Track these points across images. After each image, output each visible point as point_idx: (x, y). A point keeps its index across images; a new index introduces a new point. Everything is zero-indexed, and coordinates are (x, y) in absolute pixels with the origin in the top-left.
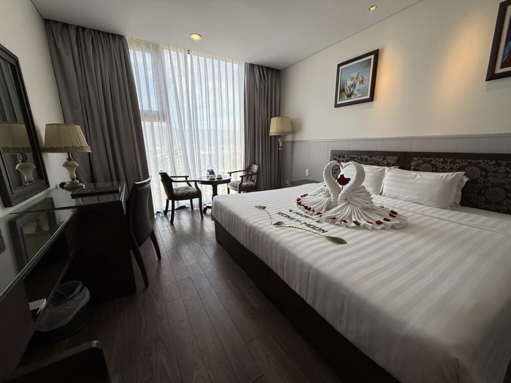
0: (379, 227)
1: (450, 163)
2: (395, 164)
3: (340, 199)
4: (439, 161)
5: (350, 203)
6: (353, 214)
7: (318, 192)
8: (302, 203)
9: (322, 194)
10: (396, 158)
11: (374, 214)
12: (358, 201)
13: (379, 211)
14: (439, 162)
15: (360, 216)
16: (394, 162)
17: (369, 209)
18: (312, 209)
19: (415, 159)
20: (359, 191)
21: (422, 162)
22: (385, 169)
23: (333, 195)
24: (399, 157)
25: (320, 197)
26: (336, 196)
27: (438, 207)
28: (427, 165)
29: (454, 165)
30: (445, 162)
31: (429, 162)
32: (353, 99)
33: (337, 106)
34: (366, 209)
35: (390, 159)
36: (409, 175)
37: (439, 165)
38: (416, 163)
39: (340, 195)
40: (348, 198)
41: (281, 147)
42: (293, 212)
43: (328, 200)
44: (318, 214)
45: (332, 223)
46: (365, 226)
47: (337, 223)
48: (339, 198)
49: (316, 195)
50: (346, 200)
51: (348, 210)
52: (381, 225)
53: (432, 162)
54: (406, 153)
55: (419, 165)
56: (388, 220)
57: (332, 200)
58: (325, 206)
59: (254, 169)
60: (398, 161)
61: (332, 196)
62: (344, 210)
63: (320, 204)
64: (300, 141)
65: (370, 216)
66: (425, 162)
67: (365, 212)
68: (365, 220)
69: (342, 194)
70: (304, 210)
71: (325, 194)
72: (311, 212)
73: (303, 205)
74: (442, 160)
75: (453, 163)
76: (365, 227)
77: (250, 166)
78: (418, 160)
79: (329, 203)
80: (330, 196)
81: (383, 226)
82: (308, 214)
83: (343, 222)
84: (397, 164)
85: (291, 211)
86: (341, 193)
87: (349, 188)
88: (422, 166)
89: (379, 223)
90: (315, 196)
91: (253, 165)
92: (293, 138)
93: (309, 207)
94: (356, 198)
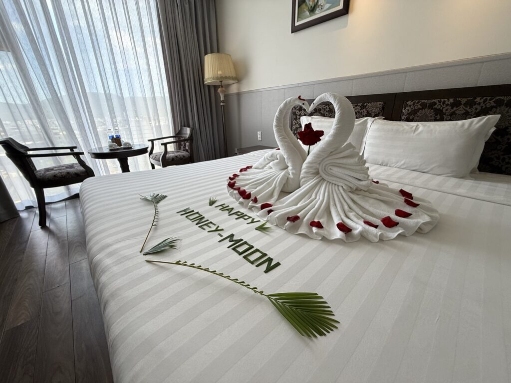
0: (393, 234)
1: (466, 104)
2: (379, 113)
3: (306, 173)
4: (446, 103)
5: (323, 180)
6: (332, 203)
7: (267, 162)
8: (237, 185)
9: (274, 165)
10: (380, 104)
11: (372, 201)
12: (340, 175)
13: (380, 194)
14: (447, 105)
15: (346, 207)
16: (377, 111)
17: (361, 190)
18: (253, 197)
19: (409, 103)
20: (342, 155)
21: (420, 107)
22: (366, 120)
23: (293, 166)
24: (385, 103)
25: (271, 170)
26: (298, 168)
27: (453, 176)
28: (428, 111)
29: (471, 107)
30: (456, 104)
31: (431, 106)
32: (319, 14)
33: (295, 29)
34: (356, 191)
35: (371, 106)
36: (405, 127)
37: (447, 110)
38: (410, 110)
39: (304, 165)
40: (320, 171)
41: (223, 102)
42: (216, 205)
43: (284, 175)
44: (263, 207)
45: (292, 230)
46: (365, 234)
47: (302, 230)
48: (303, 171)
49: (265, 166)
50: (317, 173)
51: (321, 196)
52: (395, 228)
53: (436, 106)
54: (396, 95)
55: (414, 112)
56: (406, 215)
57: (291, 176)
58: (277, 189)
59: (186, 134)
60: (383, 108)
61: (290, 168)
62: (313, 197)
63: (269, 185)
64: (248, 92)
65: (366, 206)
66: (424, 106)
67: (355, 197)
68: (359, 216)
69: (309, 163)
70: (237, 200)
71: (277, 163)
72: (251, 204)
73: (238, 189)
74: (451, 100)
75: (471, 104)
76: (363, 238)
77: (181, 128)
78: (414, 104)
79: (284, 182)
80: (288, 167)
81: (399, 231)
82: (246, 207)
83: (314, 229)
84: (381, 113)
85: (212, 203)
86: (306, 162)
87: (323, 151)
88: (419, 114)
89: (389, 223)
90: (263, 168)
91: (185, 128)
92: (239, 88)
93: (248, 191)
94: (336, 171)
